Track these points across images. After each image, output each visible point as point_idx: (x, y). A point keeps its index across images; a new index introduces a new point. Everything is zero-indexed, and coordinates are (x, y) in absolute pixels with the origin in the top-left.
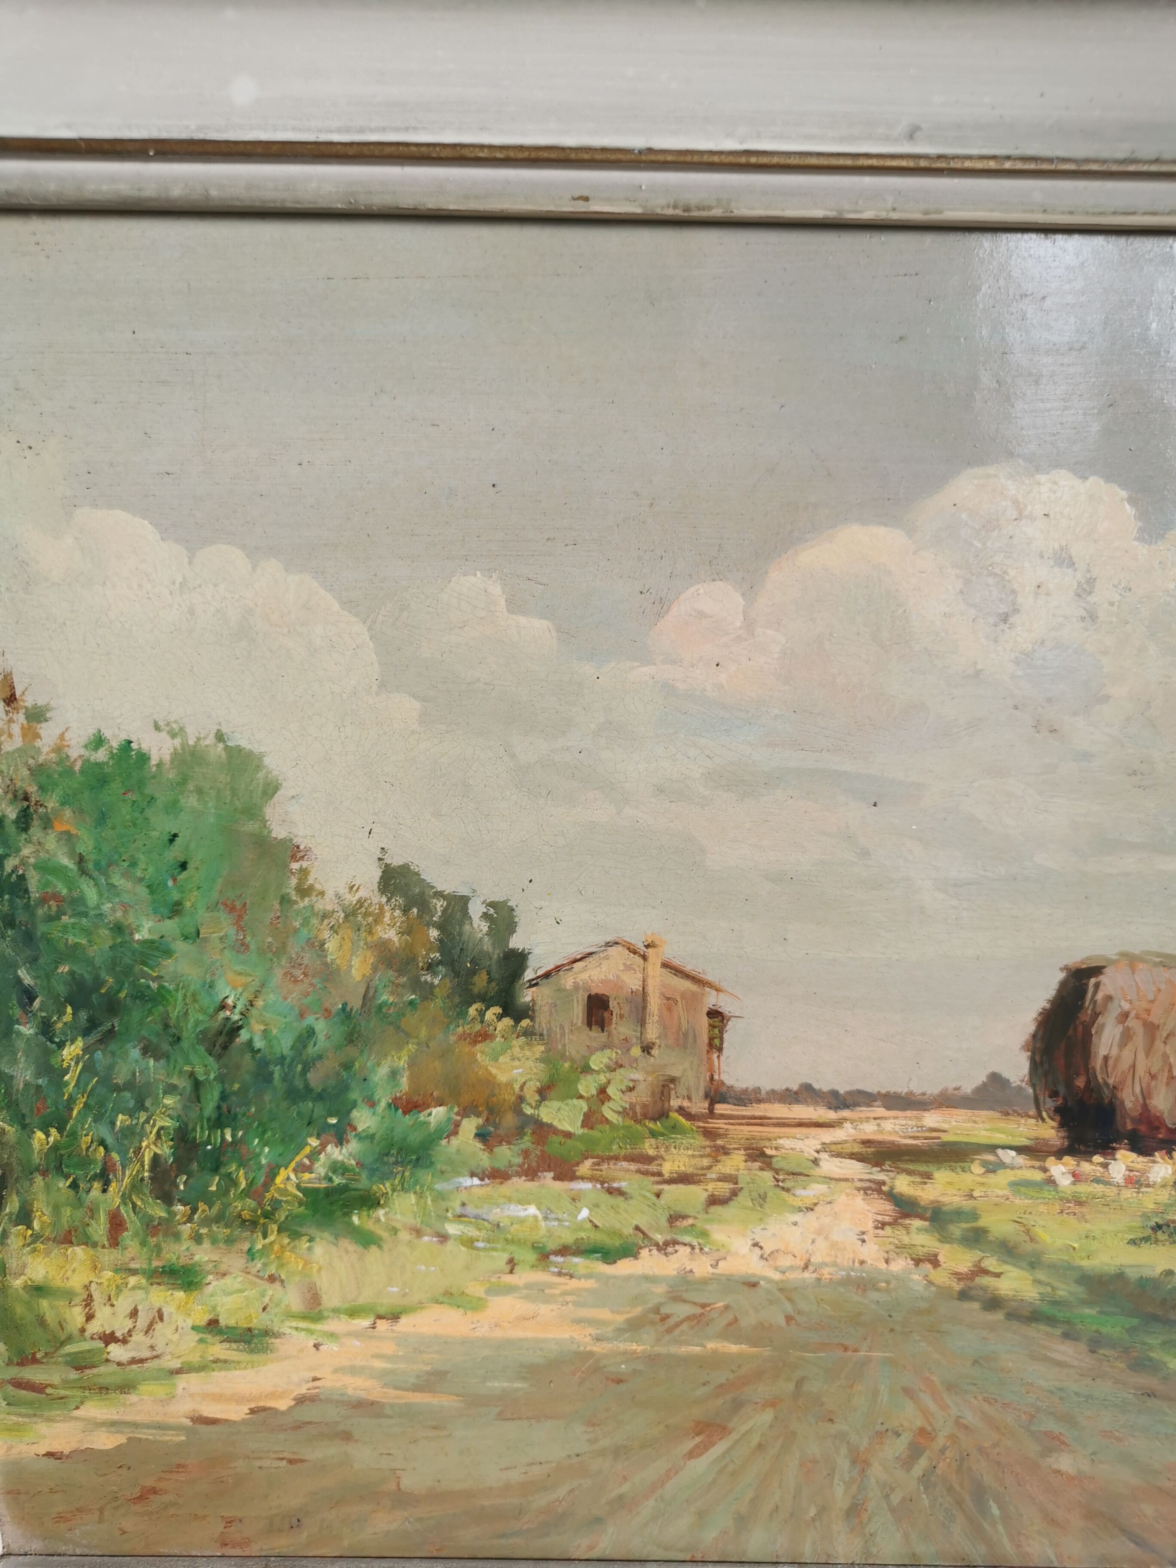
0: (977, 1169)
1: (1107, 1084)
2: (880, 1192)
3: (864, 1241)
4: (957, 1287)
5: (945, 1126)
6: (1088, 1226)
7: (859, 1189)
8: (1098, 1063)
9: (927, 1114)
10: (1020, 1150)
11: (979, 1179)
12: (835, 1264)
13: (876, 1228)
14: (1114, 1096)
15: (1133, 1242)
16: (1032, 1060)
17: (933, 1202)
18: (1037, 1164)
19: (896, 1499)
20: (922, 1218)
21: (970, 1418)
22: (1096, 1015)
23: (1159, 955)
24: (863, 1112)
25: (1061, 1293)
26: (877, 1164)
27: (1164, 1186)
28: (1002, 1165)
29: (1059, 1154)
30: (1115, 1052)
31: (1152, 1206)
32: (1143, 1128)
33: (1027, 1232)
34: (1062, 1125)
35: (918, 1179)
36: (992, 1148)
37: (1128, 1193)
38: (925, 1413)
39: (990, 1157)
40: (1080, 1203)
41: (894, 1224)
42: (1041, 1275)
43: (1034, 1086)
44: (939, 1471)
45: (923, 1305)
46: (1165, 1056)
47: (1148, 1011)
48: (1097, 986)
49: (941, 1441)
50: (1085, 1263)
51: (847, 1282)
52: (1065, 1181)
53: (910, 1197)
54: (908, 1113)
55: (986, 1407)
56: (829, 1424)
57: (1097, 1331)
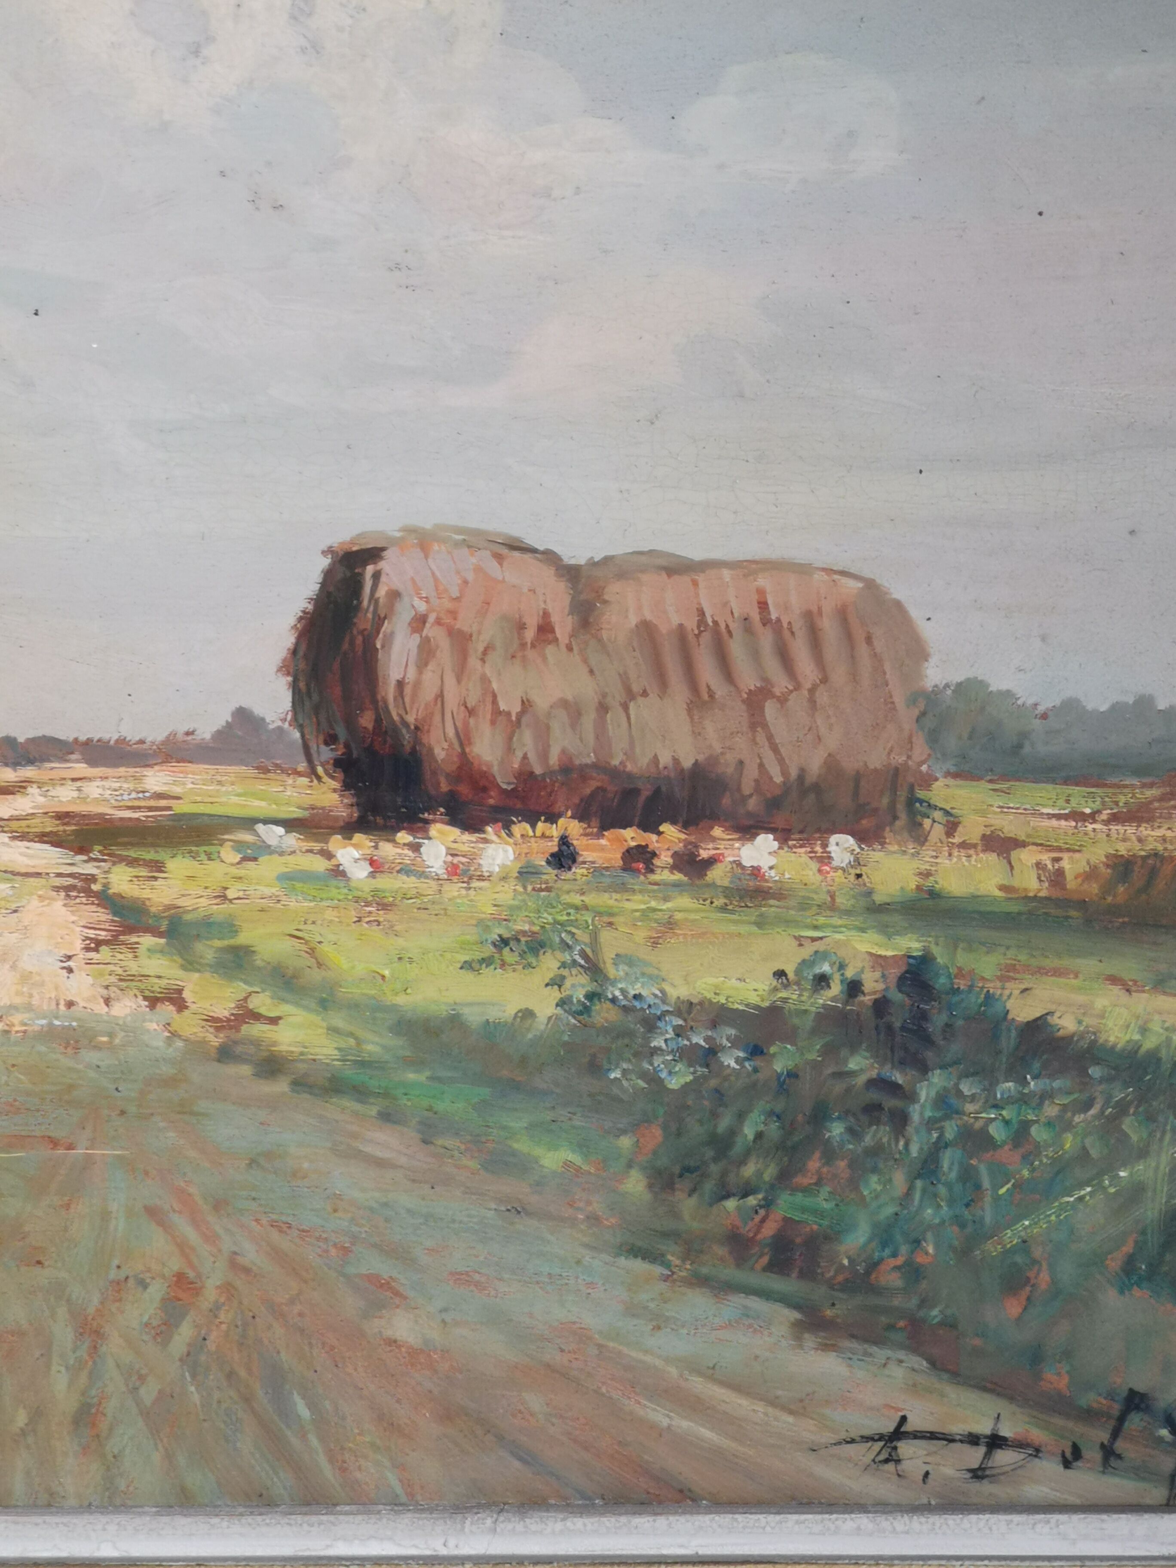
0: (230, 855)
1: (406, 724)
2: (88, 892)
3: (70, 970)
4: (215, 1040)
5: (177, 790)
6: (400, 941)
7: (57, 889)
8: (390, 692)
9: (148, 772)
10: (289, 825)
11: (234, 871)
12: (29, 1008)
13: (88, 949)
14: (417, 741)
15: (467, 966)
16: (295, 687)
17: (169, 908)
18: (317, 846)
19: (148, 1393)
20: (155, 931)
21: (251, 1255)
22: (379, 621)
23: (459, 530)
24: (55, 769)
25: (370, 1047)
26: (81, 850)
27: (504, 879)
28: (267, 849)
29: (349, 829)
30: (411, 675)
31: (491, 910)
32: (464, 790)
33: (312, 952)
34: (347, 786)
35: (143, 872)
36: (249, 823)
37: (454, 890)
38: (183, 1248)
39: (248, 837)
40: (384, 906)
41: (111, 942)
42: (339, 1020)
43: (301, 728)
44: (211, 1346)
45: (167, 1070)
46: (485, 680)
47: (453, 614)
48: (377, 576)
49: (210, 1294)
50: (401, 1000)
51: (49, 1034)
52: (359, 872)
53: (135, 900)
54: (122, 770)
55: (275, 1235)
56: (38, 1270)
57: (430, 1109)
